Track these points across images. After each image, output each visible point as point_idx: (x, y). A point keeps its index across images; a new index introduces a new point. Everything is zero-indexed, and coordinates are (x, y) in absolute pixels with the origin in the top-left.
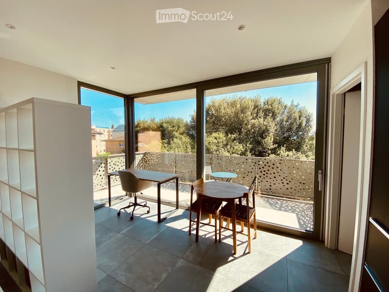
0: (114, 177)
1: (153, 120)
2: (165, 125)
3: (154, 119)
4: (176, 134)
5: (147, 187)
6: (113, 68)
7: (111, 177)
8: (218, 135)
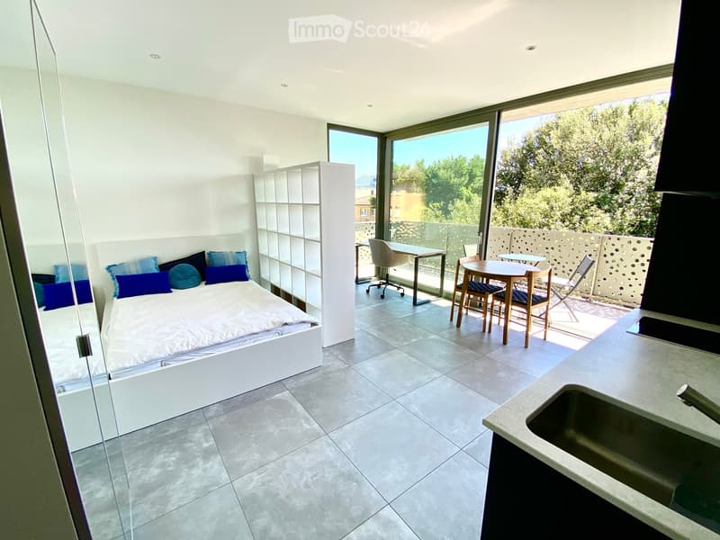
0: (364, 247)
1: (420, 165)
2: (441, 173)
3: (423, 161)
4: (465, 192)
5: (402, 262)
6: (370, 106)
7: (360, 248)
8: (554, 193)
